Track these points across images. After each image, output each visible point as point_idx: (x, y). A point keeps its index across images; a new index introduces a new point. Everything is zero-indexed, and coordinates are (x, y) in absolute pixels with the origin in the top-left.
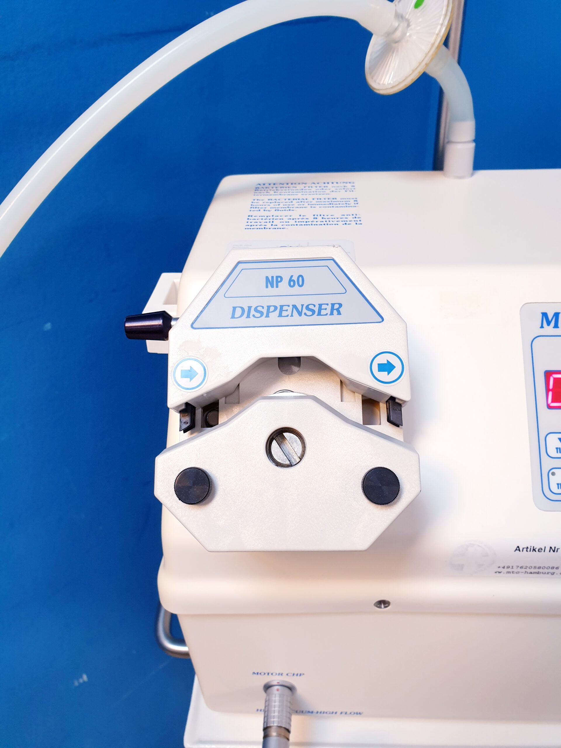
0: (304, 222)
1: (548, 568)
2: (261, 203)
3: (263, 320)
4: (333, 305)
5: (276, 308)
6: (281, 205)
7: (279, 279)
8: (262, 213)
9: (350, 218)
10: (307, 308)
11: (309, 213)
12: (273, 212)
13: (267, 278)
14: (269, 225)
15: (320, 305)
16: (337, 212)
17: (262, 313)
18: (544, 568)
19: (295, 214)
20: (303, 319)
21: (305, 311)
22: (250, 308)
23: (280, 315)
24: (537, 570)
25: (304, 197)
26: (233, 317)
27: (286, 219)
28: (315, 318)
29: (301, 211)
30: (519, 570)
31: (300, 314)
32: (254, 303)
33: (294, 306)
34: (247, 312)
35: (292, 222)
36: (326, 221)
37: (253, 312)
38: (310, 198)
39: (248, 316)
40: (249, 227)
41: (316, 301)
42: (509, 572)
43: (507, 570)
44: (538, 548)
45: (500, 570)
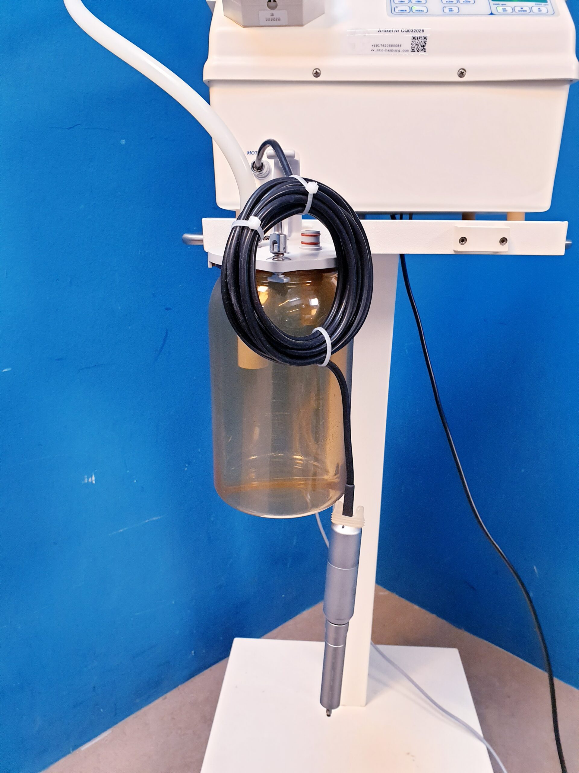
1: (396, 46)
24: (391, 48)
30: (382, 47)
42: (377, 50)
43: (376, 48)
44: (389, 30)
45: (373, 48)
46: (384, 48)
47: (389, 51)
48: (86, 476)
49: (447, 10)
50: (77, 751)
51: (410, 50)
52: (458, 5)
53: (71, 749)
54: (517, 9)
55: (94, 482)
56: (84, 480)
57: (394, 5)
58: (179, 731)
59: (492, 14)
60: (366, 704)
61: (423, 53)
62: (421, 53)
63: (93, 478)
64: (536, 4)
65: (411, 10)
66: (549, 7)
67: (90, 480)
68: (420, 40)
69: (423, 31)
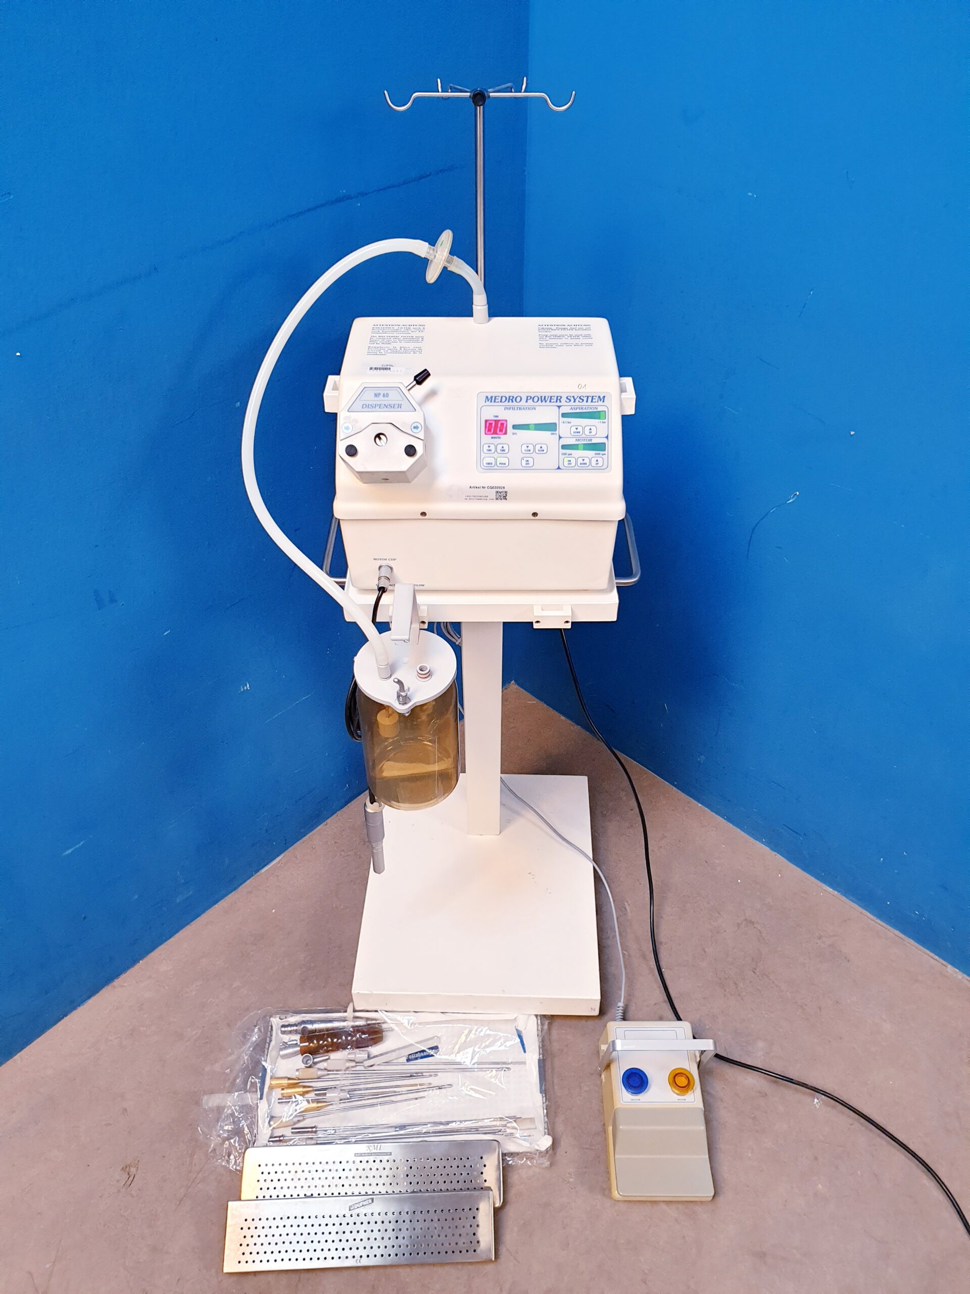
0: (395, 351)
1: (484, 497)
2: (375, 338)
3: (374, 409)
4: (399, 405)
5: (378, 405)
6: (385, 341)
7: (379, 394)
8: (375, 345)
9: (417, 349)
10: (390, 405)
11: (398, 345)
12: (381, 345)
13: (375, 394)
14: (378, 353)
15: (394, 405)
16: (411, 345)
17: (373, 407)
18: (482, 496)
19: (391, 346)
20: (388, 409)
21: (388, 406)
22: (369, 405)
23: (380, 408)
24: (480, 498)
25: (397, 335)
26: (363, 408)
27: (386, 349)
28: (392, 409)
29: (394, 345)
30: (473, 498)
31: (387, 407)
32: (370, 403)
33: (385, 405)
34: (368, 406)
35: (389, 351)
36: (406, 351)
37: (370, 406)
38: (400, 335)
39: (368, 408)
40: (369, 354)
41: (392, 403)
42: (470, 499)
43: (469, 498)
44: (478, 486)
45: (467, 498)
46: (475, 498)
47: (478, 499)
48: (242, 687)
49: (524, 463)
50: (258, 874)
51: (495, 499)
52: (534, 455)
53: (254, 873)
54: (580, 461)
55: (249, 688)
56: (240, 690)
57: (483, 455)
58: (343, 853)
59: (559, 468)
60: (500, 833)
61: (505, 501)
62: (503, 500)
63: (248, 686)
64: (596, 454)
65: (496, 460)
66: (605, 457)
67: (245, 688)
68: (502, 494)
69: (504, 487)
